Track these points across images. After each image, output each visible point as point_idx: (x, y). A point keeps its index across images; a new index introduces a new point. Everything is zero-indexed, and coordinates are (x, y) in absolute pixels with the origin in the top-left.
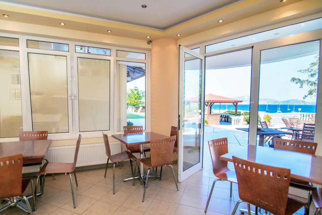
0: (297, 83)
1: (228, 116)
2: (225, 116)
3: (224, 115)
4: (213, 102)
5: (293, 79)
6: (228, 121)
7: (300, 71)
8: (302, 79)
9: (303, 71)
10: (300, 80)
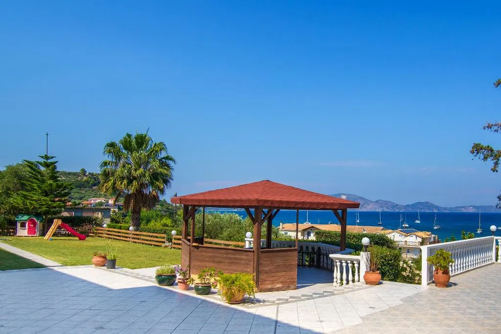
0: (485, 158)
1: (319, 248)
2: (310, 250)
3: (307, 247)
4: (275, 208)
5: (477, 149)
6: (318, 266)
7: (489, 127)
8: (495, 149)
9: (496, 128)
10: (492, 150)
